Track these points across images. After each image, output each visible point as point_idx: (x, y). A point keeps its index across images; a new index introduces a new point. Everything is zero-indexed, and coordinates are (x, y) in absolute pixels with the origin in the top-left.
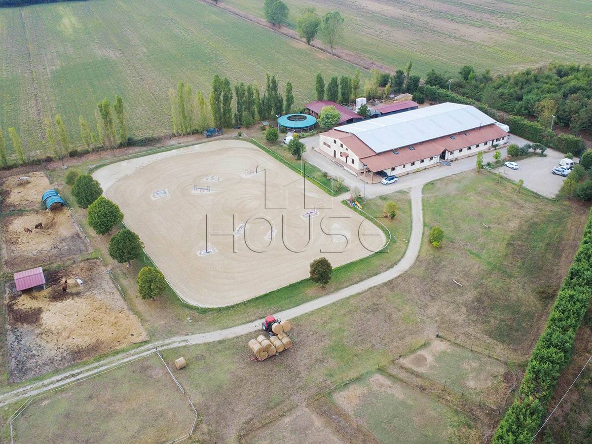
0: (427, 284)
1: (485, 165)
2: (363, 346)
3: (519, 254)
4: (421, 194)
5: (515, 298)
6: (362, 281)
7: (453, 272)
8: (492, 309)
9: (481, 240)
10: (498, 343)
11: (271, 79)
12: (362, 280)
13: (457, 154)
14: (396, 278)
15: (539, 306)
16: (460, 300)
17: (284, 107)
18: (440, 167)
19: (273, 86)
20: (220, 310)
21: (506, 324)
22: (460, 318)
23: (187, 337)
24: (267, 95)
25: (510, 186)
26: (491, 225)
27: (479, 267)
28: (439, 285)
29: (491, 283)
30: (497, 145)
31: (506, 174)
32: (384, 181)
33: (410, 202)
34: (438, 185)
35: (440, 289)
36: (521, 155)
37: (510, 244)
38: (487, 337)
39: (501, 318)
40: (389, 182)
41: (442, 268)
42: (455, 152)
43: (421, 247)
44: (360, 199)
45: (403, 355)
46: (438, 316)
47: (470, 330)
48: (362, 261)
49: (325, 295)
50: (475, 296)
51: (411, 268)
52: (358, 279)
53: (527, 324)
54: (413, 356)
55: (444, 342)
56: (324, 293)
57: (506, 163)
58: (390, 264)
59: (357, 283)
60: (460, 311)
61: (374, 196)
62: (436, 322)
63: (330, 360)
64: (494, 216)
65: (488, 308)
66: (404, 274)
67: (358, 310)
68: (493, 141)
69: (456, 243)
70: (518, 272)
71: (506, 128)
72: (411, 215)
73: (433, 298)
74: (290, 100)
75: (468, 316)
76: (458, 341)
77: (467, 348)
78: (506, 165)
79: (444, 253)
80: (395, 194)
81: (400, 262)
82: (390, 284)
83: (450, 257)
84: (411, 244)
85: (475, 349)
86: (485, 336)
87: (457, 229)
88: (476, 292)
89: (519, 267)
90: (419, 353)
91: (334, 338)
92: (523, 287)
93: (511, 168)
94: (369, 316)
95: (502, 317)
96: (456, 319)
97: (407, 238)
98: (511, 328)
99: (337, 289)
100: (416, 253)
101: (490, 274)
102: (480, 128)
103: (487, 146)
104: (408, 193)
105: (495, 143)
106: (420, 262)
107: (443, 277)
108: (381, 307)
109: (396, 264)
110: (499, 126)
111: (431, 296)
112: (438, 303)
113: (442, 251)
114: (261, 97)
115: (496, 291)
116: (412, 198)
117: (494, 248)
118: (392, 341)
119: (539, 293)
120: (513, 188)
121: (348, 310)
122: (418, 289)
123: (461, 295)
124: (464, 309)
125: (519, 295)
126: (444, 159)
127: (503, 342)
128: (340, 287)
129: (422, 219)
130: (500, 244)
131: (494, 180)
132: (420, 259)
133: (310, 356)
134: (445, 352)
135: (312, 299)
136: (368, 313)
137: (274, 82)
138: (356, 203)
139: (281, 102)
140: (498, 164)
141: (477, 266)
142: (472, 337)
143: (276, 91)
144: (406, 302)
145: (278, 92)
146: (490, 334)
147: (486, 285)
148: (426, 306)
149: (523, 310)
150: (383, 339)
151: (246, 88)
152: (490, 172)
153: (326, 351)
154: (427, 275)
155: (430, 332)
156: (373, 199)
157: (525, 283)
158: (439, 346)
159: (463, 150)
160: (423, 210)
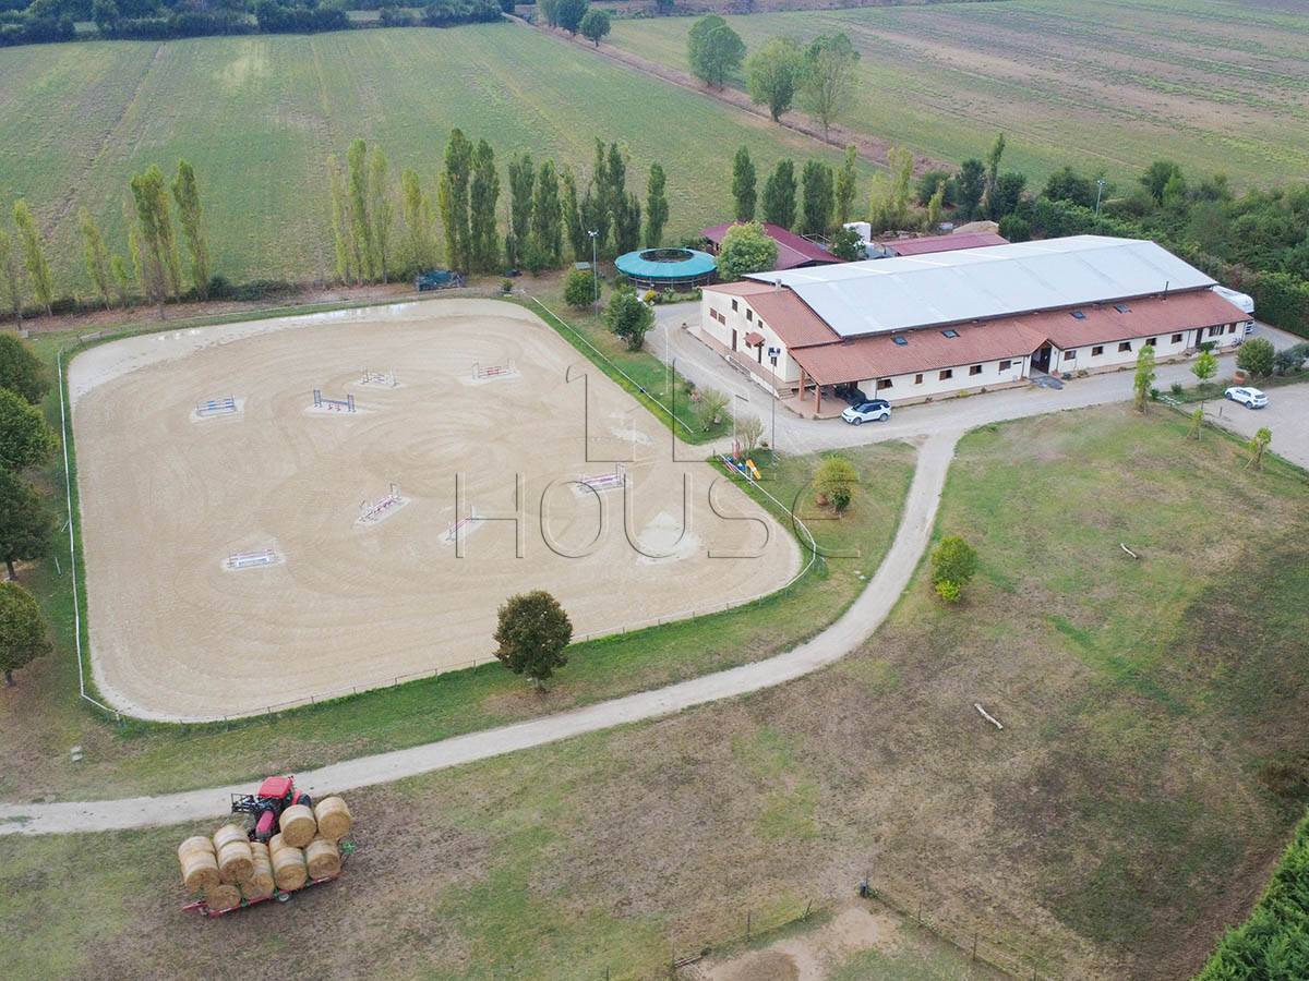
0: (885, 710)
1: (1164, 394)
2: (591, 899)
3: (1221, 643)
4: (952, 454)
5: (1179, 784)
6: (675, 683)
7: (982, 681)
8: (1087, 815)
9: (1103, 593)
10: (1082, 942)
11: (607, 151)
12: (676, 679)
13: (1084, 359)
14: (789, 683)
15: (1262, 819)
16: (982, 771)
17: (643, 230)
18: (1030, 389)
19: (613, 172)
20: (186, 731)
21: (1128, 875)
22: (963, 836)
23: (35, 809)
24: (595, 195)
25: (1230, 449)
26: (1146, 552)
27: (1077, 673)
28: (923, 717)
29: (1106, 728)
30: (1210, 346)
31: (1226, 418)
32: (850, 413)
33: (910, 472)
34: (1011, 435)
35: (925, 730)
36: (1280, 374)
37: (1200, 611)
38: (1047, 913)
39: (1113, 848)
40: (865, 417)
41: (951, 664)
42: (1079, 353)
43: (903, 596)
44: (763, 456)
45: (717, 950)
46: (890, 819)
47: (990, 882)
48: (699, 622)
49: (539, 715)
50: (1039, 763)
51: (851, 656)
52: (664, 676)
53: (1205, 882)
54: (752, 956)
55: (882, 917)
56: (539, 709)
57: (1230, 390)
58: (785, 639)
59: (654, 687)
60: (972, 810)
61: (809, 451)
62: (877, 841)
63: (454, 936)
64: (1163, 528)
65: (1075, 809)
66: (818, 672)
67: (625, 775)
68: (1200, 331)
69: (1019, 596)
70: (1207, 699)
71: (1243, 302)
72: (902, 504)
73: (890, 758)
74: (659, 212)
75: (998, 829)
76: (932, 920)
77: (959, 949)
78: (1229, 397)
79: (970, 620)
80: (875, 449)
81: (823, 634)
82: (761, 703)
83: (988, 633)
84: (873, 587)
85: (987, 952)
86: (1039, 910)
87: (1035, 554)
88: (1043, 752)
89: (1216, 685)
90: (781, 946)
91: (502, 860)
92: (1216, 752)
93: (1245, 405)
94: (651, 798)
95: (1118, 846)
96: (951, 836)
97: (868, 568)
98: (1141, 890)
99: (588, 700)
100: (882, 615)
101: (1108, 696)
102: (1167, 295)
103: (1181, 347)
104: (913, 448)
105: (1206, 338)
106: (886, 640)
107: (946, 693)
108: (704, 770)
109: (805, 640)
110: (1222, 294)
111: (885, 750)
112: (905, 776)
113: (968, 614)
114: (580, 197)
115: (1117, 754)
116: (921, 463)
117: (1140, 617)
118: (698, 894)
119: (1270, 774)
120: (1239, 456)
121: (592, 769)
122: (848, 726)
123: (993, 755)
124: (986, 805)
125: (1198, 775)
126: (1047, 372)
127: (1101, 939)
128: (599, 693)
129: (931, 518)
130: (1166, 609)
131: (1184, 431)
132: (888, 632)
133: (393, 914)
134: (873, 955)
135: (491, 723)
136: (652, 785)
137: (615, 160)
138: (749, 463)
139: (635, 214)
140: (1206, 393)
141: (1069, 669)
142: (990, 909)
143: (621, 185)
144: (793, 763)
145: (626, 189)
146: (1058, 904)
147: (1087, 733)
148: (858, 783)
149: (1198, 829)
150: (668, 882)
151: (537, 170)
152: (1177, 411)
153: (456, 902)
154: (893, 681)
155: (842, 874)
156: (801, 458)
157: (1226, 736)
158: (862, 929)
159: (1104, 350)
160: (943, 495)
